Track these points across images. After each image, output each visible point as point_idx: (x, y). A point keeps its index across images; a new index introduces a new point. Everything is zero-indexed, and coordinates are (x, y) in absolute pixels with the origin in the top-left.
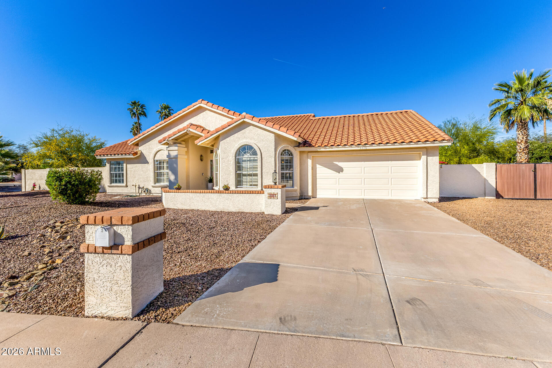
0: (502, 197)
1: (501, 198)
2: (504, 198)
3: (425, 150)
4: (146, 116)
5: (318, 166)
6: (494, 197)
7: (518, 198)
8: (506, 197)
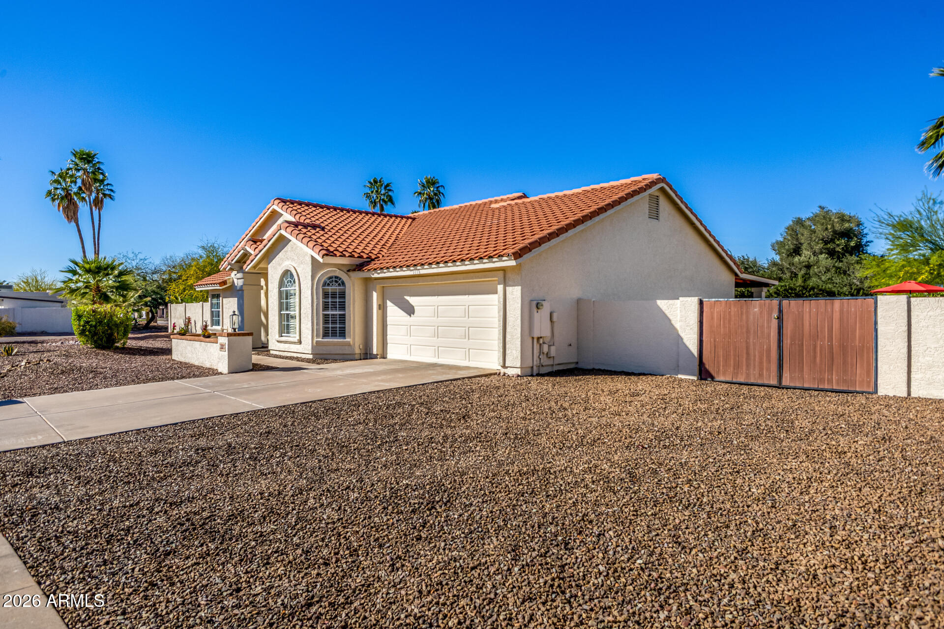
0: (713, 378)
1: (709, 379)
2: (717, 379)
3: (501, 273)
4: (393, 203)
5: (389, 303)
6: (694, 375)
7: (742, 380)
8: (722, 378)
